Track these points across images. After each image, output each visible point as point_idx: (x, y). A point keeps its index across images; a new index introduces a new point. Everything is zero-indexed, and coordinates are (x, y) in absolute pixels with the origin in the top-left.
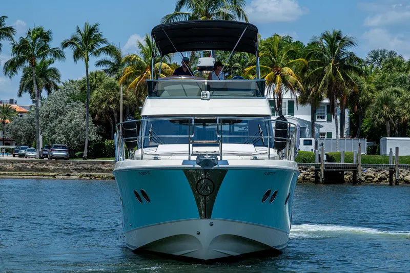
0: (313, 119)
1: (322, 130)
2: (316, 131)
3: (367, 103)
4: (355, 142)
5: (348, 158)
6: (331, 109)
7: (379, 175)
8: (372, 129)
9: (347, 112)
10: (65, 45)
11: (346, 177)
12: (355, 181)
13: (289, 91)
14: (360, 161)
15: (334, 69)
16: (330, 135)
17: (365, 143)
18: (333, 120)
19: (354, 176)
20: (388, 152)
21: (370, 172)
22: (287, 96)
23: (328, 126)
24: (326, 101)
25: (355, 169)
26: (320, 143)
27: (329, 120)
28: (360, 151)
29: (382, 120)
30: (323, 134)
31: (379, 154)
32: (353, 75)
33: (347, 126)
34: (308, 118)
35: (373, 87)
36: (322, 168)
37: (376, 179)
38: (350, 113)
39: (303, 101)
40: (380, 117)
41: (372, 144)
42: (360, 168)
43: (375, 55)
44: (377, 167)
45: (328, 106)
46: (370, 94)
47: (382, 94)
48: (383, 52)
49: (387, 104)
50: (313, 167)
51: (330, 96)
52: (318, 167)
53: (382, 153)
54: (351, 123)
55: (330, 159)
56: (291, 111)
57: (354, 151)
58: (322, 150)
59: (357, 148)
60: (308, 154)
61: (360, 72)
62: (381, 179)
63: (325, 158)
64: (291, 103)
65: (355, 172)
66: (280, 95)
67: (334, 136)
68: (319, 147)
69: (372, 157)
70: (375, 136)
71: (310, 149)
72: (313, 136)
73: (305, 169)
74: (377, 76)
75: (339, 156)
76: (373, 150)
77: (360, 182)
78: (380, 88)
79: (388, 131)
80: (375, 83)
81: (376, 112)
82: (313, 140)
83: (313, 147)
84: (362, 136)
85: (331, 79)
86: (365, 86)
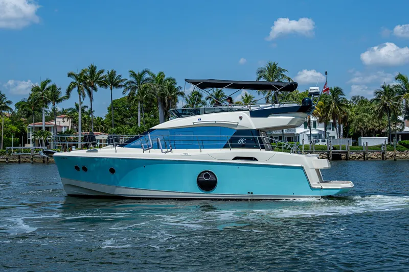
0: (325, 129)
1: (330, 135)
2: (327, 136)
3: (351, 121)
4: (346, 140)
5: (343, 148)
6: (334, 125)
7: (359, 155)
8: (354, 134)
9: (342, 126)
10: (207, 99)
11: (342, 157)
12: (347, 159)
13: (314, 117)
14: (349, 149)
15: (335, 106)
16: (334, 137)
17: (351, 140)
18: (335, 130)
19: (347, 156)
20: (362, 144)
21: (354, 154)
22: (313, 119)
23: (333, 133)
24: (332, 121)
25: (347, 153)
26: (329, 141)
27: (333, 130)
28: (349, 145)
29: (359, 129)
30: (331, 137)
31: (358, 145)
32: (343, 108)
33: (342, 132)
34: (323, 129)
35: (354, 114)
36: (331, 153)
37: (357, 157)
38: (343, 126)
39: (320, 121)
40: (358, 128)
41: (354, 141)
42: (349, 152)
43: (354, 99)
44: (357, 152)
45: (332, 123)
46: (352, 117)
47: (358, 117)
48: (358, 97)
49: (361, 122)
50: (326, 153)
51: (333, 118)
52: (329, 152)
53: (359, 145)
54: (344, 131)
55: (334, 148)
56: (315, 126)
57: (346, 144)
58: (330, 144)
59: (347, 143)
60: (323, 146)
61: (347, 106)
62: (359, 157)
63: (332, 148)
64: (315, 123)
65: (347, 154)
66: (309, 119)
67: (336, 137)
68: (329, 143)
69: (355, 147)
70: (356, 137)
71: (325, 144)
72: (326, 138)
73: (323, 154)
74: (356, 108)
75: (339, 147)
76: (355, 144)
77: (350, 159)
78: (357, 114)
79: (362, 134)
80: (355, 112)
81: (356, 125)
82: (326, 140)
83: (326, 143)
84: (349, 137)
85: (334, 111)
86: (350, 113)
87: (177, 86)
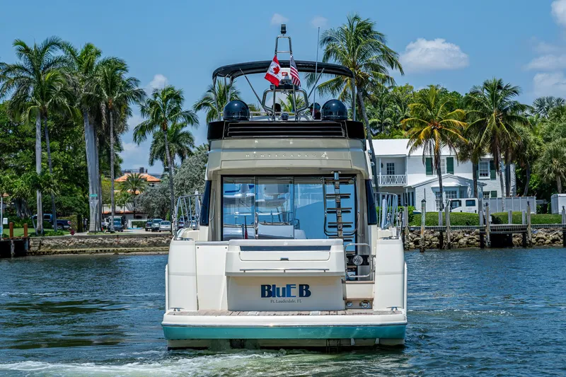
0: (475, 177)
1: (485, 189)
2: (479, 190)
3: (534, 158)
4: (522, 201)
5: (516, 219)
6: (494, 165)
7: (552, 236)
8: (541, 185)
9: (512, 167)
10: (199, 107)
11: (515, 240)
12: (525, 244)
13: (447, 146)
14: (530, 222)
15: (497, 121)
16: (494, 194)
17: (534, 202)
18: (498, 177)
19: (524, 239)
20: (560, 211)
21: (541, 233)
22: (446, 151)
23: (492, 184)
24: (489, 156)
25: (524, 231)
26: (484, 202)
27: (493, 177)
28: (529, 210)
29: (552, 175)
30: (488, 193)
31: (550, 212)
32: (517, 126)
33: (513, 183)
34: (470, 176)
35: (540, 139)
36: (488, 231)
37: (548, 241)
38: (517, 168)
39: (463, 157)
40: (549, 172)
41: (542, 201)
42: (530, 229)
43: (541, 104)
44: (548, 227)
45: (492, 162)
46: (537, 147)
47: (551, 146)
48: (550, 99)
49: (556, 157)
50: (478, 230)
51: (493, 151)
52: (483, 230)
53: (554, 211)
54: (517, 181)
55: (495, 220)
56: (451, 169)
57: (523, 210)
58: (487, 211)
59: (525, 207)
60: (471, 216)
61: (525, 123)
62: (554, 241)
63: (490, 220)
64: (450, 160)
65: (525, 234)
66: (437, 151)
67: (499, 195)
68: (484, 208)
69: (543, 216)
70: (545, 193)
71: (473, 210)
72: (475, 196)
73: (469, 233)
74: (546, 126)
75: (506, 217)
76: (544, 209)
77: (531, 245)
78: (548, 140)
79: (559, 187)
80: (542, 135)
81: (544, 166)
82: (476, 200)
83: (476, 207)
84: (530, 193)
85: (494, 131)
86: (532, 138)
87: (126, 76)
